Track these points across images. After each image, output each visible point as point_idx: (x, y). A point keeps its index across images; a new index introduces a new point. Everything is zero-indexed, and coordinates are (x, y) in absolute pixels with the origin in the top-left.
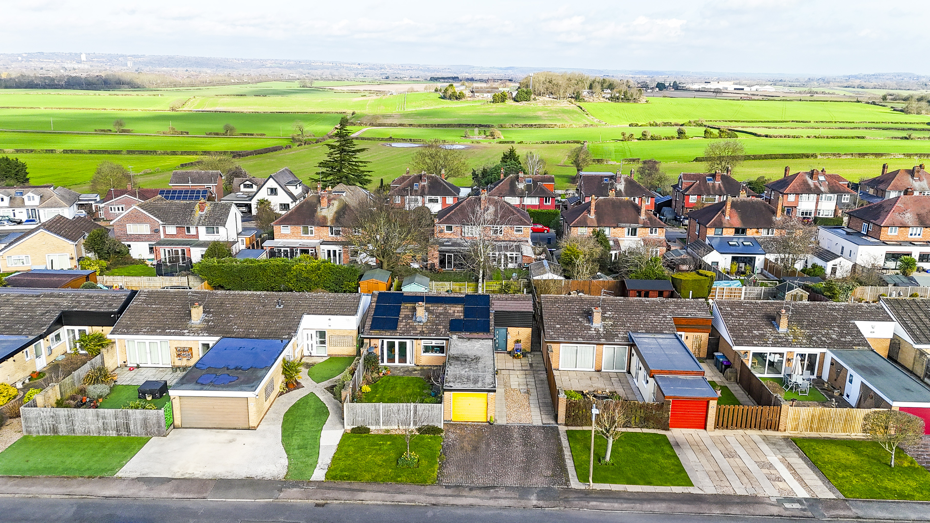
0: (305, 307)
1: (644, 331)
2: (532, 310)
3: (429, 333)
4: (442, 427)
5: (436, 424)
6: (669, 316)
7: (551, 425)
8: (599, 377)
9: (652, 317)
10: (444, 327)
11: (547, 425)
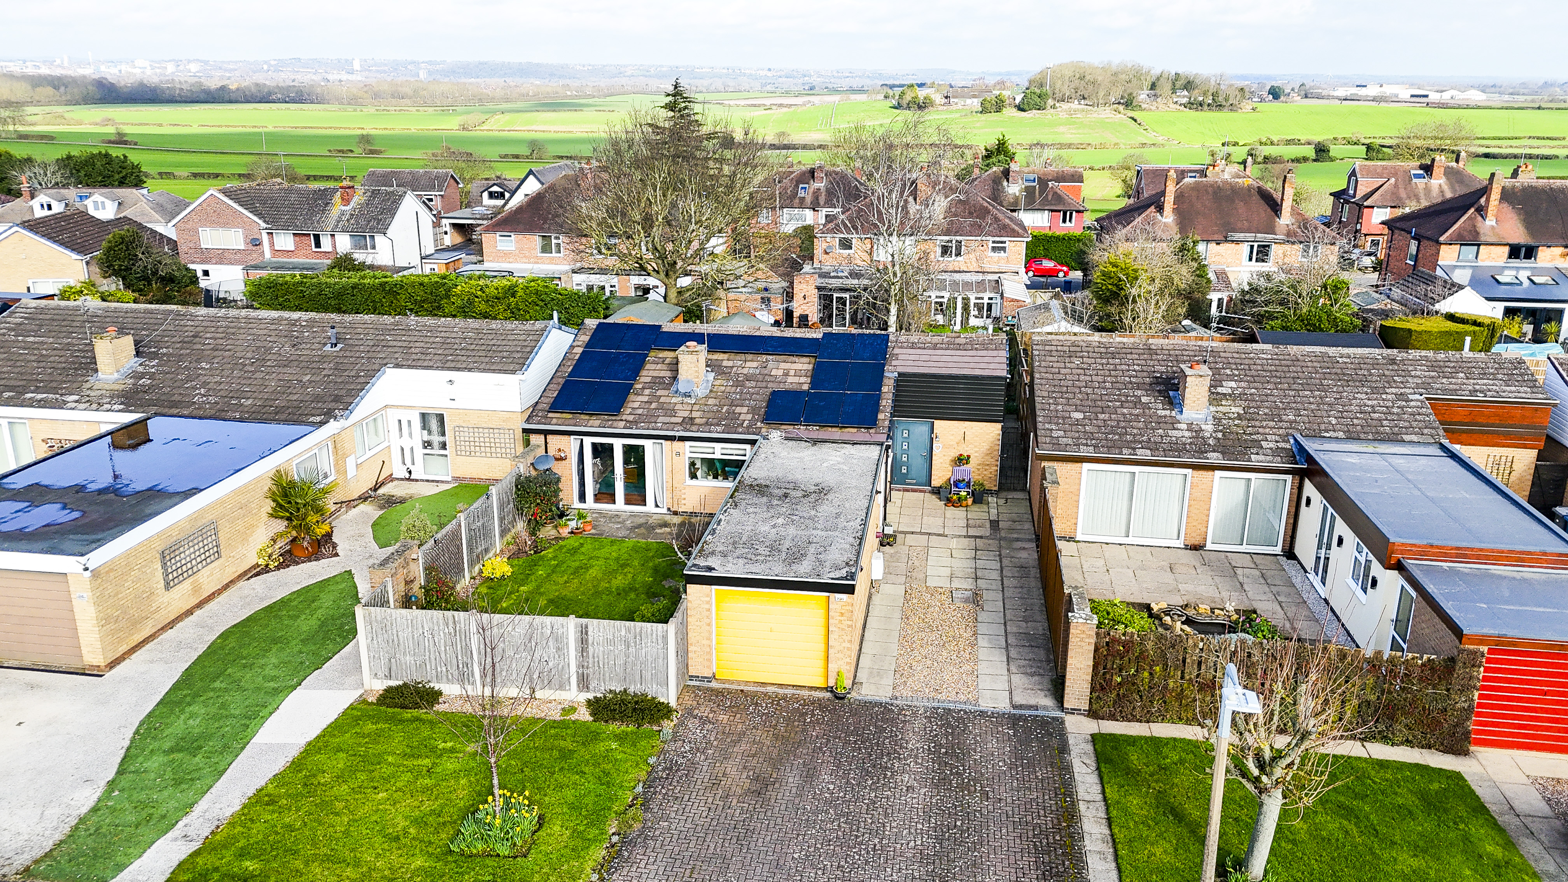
0: (396, 349)
1: (1341, 435)
2: (1004, 373)
3: (707, 423)
4: (670, 696)
5: (653, 690)
6: (1417, 397)
7: (1040, 713)
8: (1198, 565)
9: (1363, 396)
10: (753, 410)
11: (1027, 713)
